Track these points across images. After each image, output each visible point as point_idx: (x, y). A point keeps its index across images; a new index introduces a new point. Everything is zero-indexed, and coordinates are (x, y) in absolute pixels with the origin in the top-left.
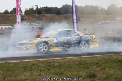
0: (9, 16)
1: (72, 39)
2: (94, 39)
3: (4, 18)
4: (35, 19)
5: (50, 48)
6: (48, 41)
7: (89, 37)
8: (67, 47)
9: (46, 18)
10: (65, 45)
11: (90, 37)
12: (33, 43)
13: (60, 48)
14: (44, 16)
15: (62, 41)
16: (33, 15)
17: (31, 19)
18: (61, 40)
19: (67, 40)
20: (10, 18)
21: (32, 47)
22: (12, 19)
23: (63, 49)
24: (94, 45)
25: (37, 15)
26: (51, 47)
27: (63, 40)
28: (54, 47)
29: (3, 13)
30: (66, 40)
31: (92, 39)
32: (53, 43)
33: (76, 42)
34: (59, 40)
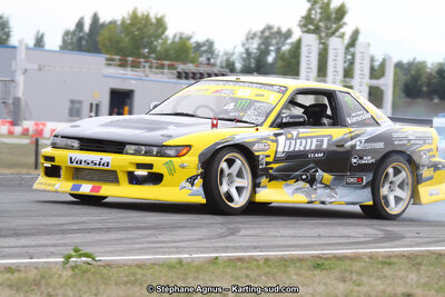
5: (259, 185)
6: (253, 143)
7: (418, 138)
8: (327, 186)
11: (425, 141)
12: (190, 146)
13: (297, 190)
15: (310, 150)
18: (304, 142)
23: (307, 194)
24: (434, 189)
26: (263, 180)
27: (313, 147)
31: (431, 149)
32: (271, 159)
33: (368, 160)
34: (298, 141)
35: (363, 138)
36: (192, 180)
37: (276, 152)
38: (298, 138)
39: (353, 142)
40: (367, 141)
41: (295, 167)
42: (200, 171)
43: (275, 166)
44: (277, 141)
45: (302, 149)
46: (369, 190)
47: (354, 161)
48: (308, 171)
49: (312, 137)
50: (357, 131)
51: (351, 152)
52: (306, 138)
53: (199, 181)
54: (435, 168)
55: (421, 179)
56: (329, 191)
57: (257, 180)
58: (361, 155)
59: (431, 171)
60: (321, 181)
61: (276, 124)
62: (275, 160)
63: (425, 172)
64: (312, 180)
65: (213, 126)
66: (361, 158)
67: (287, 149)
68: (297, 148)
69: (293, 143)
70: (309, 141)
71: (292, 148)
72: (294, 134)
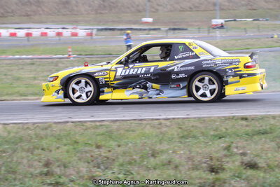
1: (171, 68)
2: (242, 68)
5: (103, 92)
6: (95, 73)
7: (224, 63)
8: (157, 90)
10: (149, 84)
11: (231, 64)
12: (58, 77)
13: (134, 93)
15: (141, 74)
18: (136, 70)
19: (154, 70)
21: (53, 86)
23: (141, 94)
26: (106, 89)
27: (143, 72)
28: (115, 88)
31: (238, 68)
32: (112, 79)
33: (183, 75)
35: (180, 66)
36: (57, 92)
37: (115, 76)
38: (132, 68)
39: (173, 68)
40: (182, 67)
41: (128, 82)
42: (61, 87)
43: (115, 82)
44: (116, 71)
45: (134, 73)
46: (186, 90)
47: (173, 77)
48: (140, 83)
49: (142, 68)
50: (177, 62)
51: (172, 72)
52: (138, 68)
53: (61, 92)
54: (241, 76)
55: (227, 83)
56: (157, 92)
57: (101, 90)
58: (177, 73)
59: (237, 79)
60: (152, 88)
61: (120, 63)
62: (115, 79)
63: (230, 79)
64: (145, 88)
65: (85, 66)
66: (178, 75)
67: (123, 74)
68: (130, 73)
69: (128, 71)
70: (140, 69)
71: (127, 74)
72: (131, 66)
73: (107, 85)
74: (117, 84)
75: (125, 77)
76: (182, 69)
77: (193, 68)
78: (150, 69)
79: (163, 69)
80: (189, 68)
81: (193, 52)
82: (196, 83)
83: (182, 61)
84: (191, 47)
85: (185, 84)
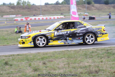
0: (60, 7)
1: (76, 32)
2: (103, 31)
3: (56, 9)
4: (84, 9)
5: (50, 42)
6: (46, 34)
7: (96, 29)
8: (71, 40)
9: (95, 8)
10: (68, 38)
11: (99, 29)
12: (30, 36)
13: (62, 42)
14: (93, 6)
15: (64, 34)
16: (83, 5)
17: (81, 9)
18: (62, 33)
19: (70, 32)
20: (62, 8)
21: (28, 40)
22: (63, 10)
23: (65, 42)
24: (103, 38)
25: (87, 5)
26: (51, 41)
27: (65, 33)
28: (54, 40)
29: (55, 4)
30: (68, 33)
31: (101, 31)
32: (53, 36)
33: (81, 34)
34: (61, 33)
35: (80, 30)
36: (31, 42)
37: (54, 35)
38: (61, 32)
41: (59, 38)
42: (32, 40)
43: (54, 38)
44: (54, 33)
45: (62, 34)
46: (82, 40)
47: (77, 35)
48: (64, 38)
49: (65, 32)
50: (78, 29)
51: (77, 33)
52: (63, 32)
53: (32, 43)
54: (103, 34)
55: (98, 37)
56: (71, 41)
57: (49, 41)
58: (79, 33)
59: (101, 35)
60: (69, 40)
61: (55, 30)
62: (54, 37)
63: (99, 35)
64: (66, 40)
65: (40, 31)
66: (79, 34)
67: (57, 34)
68: (60, 34)
69: (59, 33)
70: (64, 32)
71: (59, 34)
72: (60, 31)
73: (51, 39)
74: (55, 39)
75: (58, 36)
76: (81, 32)
77: (85, 31)
78: (68, 32)
79: (73, 32)
80: (83, 31)
81: (83, 25)
82: (86, 37)
83: (80, 29)
84: (82, 23)
85: (82, 37)
